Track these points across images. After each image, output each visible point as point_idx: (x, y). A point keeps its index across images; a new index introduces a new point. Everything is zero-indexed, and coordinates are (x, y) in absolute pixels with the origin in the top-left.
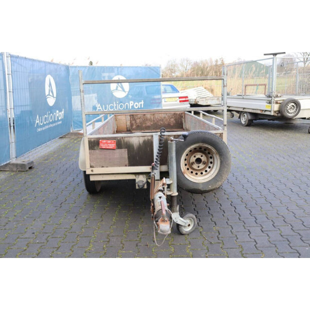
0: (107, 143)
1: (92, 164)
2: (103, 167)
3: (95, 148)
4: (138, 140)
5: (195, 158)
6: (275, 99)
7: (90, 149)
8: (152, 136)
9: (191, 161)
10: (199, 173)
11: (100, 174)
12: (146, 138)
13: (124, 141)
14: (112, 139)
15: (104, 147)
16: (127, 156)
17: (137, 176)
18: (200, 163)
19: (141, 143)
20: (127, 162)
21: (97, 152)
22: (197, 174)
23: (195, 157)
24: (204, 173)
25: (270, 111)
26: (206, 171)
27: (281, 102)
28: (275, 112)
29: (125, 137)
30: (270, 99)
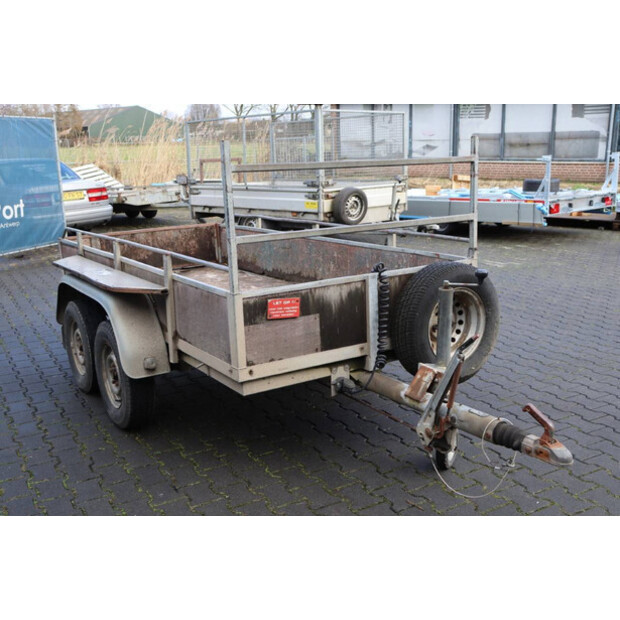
0: (282, 305)
1: (251, 358)
2: (272, 360)
3: (258, 320)
4: (337, 294)
6: (325, 190)
7: (246, 324)
8: (364, 281)
11: (264, 378)
12: (353, 286)
13: (313, 297)
14: (292, 296)
15: (277, 316)
16: (318, 329)
17: (334, 369)
19: (344, 298)
20: (318, 343)
21: (262, 328)
25: (316, 214)
26: (453, 340)
27: (333, 195)
28: (325, 214)
29: (315, 289)
30: (315, 190)
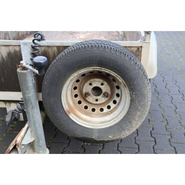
5: (92, 87)
8: (19, 46)
9: (84, 91)
10: (98, 110)
12: (11, 49)
17: (8, 104)
18: (99, 95)
22: (94, 110)
23: (91, 84)
24: (106, 110)
26: (109, 107)
